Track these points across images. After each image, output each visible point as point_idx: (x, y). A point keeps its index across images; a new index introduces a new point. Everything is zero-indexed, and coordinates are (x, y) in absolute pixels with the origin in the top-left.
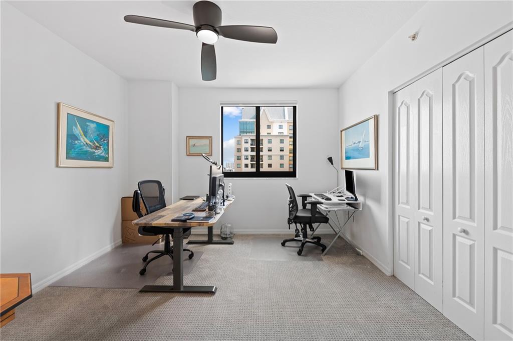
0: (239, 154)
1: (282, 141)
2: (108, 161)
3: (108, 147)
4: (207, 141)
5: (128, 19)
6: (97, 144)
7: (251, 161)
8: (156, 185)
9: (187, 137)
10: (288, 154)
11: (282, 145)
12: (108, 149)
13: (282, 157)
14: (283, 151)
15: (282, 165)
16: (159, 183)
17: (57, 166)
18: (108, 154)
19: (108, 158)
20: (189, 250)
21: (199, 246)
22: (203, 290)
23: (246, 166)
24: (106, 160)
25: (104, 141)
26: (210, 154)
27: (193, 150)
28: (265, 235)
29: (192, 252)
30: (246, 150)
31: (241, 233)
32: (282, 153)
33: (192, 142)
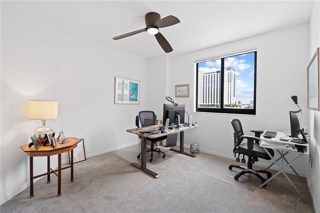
2: (137, 101)
3: (137, 94)
4: (186, 88)
5: (116, 39)
6: (132, 93)
8: (152, 114)
9: (176, 86)
12: (137, 95)
16: (153, 113)
17: (115, 103)
18: (137, 97)
19: (137, 99)
20: (163, 153)
21: (174, 153)
22: (151, 174)
24: (136, 100)
25: (135, 91)
26: (188, 96)
27: (179, 94)
28: (224, 158)
29: (165, 154)
31: (204, 152)
33: (178, 88)
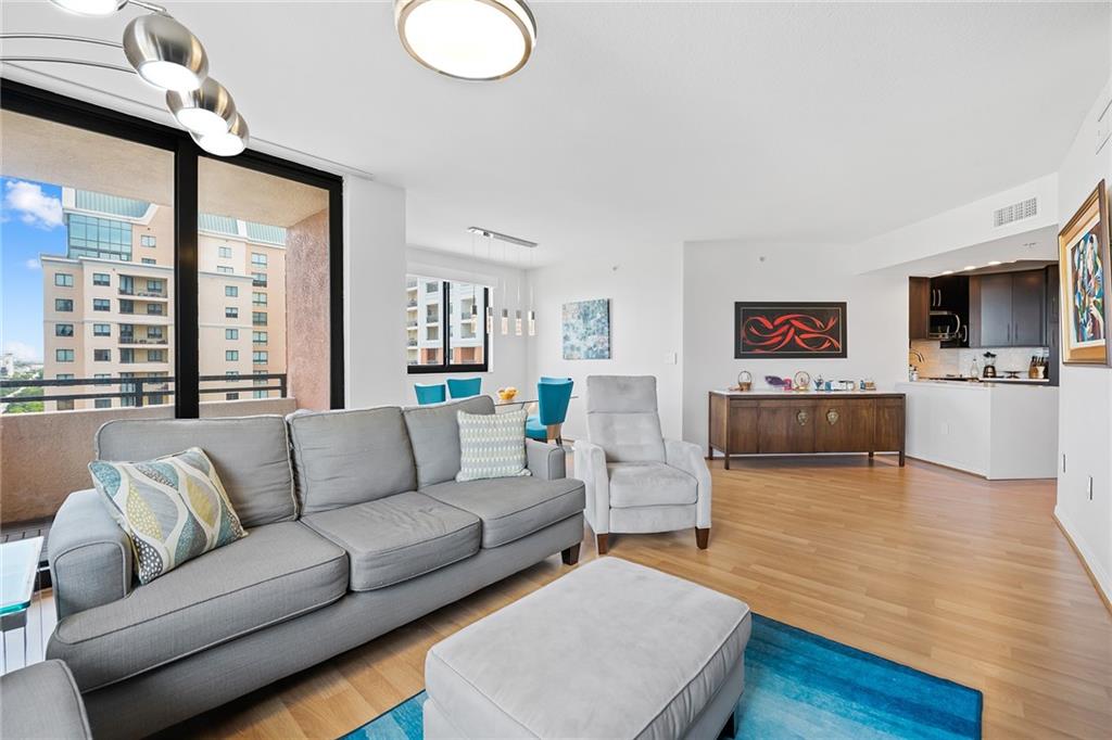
0: (64, 318)
1: (232, 291)
7: (122, 341)
10: (251, 326)
11: (232, 302)
13: (232, 333)
14: (235, 316)
15: (232, 355)
23: (101, 355)
30: (102, 306)
32: (232, 323)
